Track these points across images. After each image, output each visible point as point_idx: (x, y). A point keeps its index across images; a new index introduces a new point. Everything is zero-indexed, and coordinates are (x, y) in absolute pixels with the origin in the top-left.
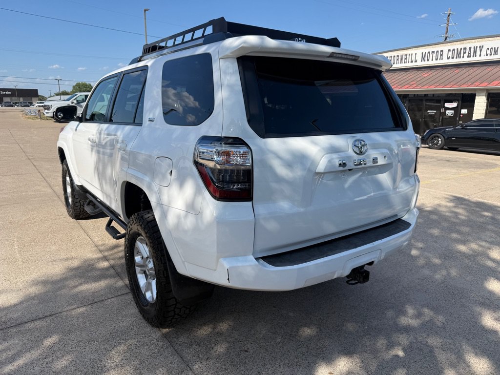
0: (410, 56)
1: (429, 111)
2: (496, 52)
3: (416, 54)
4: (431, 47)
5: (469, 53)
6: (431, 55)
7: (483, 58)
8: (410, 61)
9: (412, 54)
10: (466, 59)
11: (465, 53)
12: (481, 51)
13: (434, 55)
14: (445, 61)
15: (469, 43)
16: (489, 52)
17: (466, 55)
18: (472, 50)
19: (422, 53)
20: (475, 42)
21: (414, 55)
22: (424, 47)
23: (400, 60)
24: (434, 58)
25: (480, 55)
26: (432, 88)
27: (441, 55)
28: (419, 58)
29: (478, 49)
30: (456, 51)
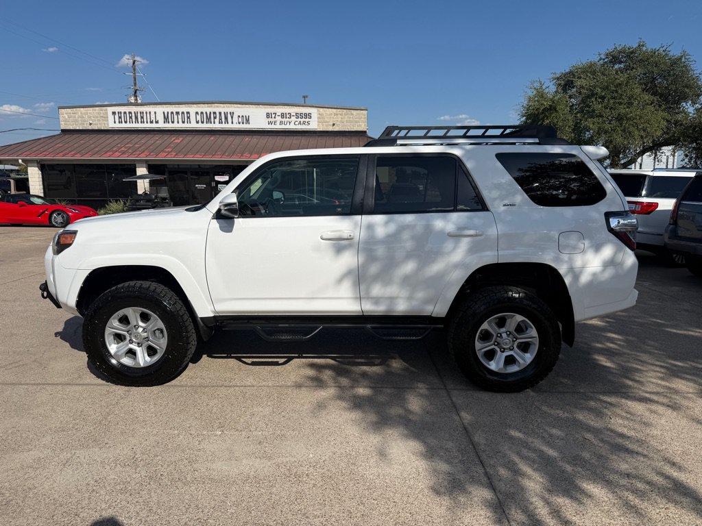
0: (148, 115)
1: (197, 186)
2: (248, 121)
3: (155, 113)
4: (174, 106)
5: (220, 119)
6: (176, 117)
7: (236, 126)
8: (149, 121)
9: (150, 113)
10: (217, 126)
11: (215, 118)
12: (232, 118)
13: (180, 117)
14: (193, 125)
15: (217, 107)
16: (240, 120)
17: (217, 120)
18: (223, 115)
19: (164, 113)
20: (224, 107)
21: (153, 114)
22: (164, 106)
23: (133, 118)
24: (180, 121)
25: (232, 123)
26: (198, 157)
27: (188, 118)
28: (161, 118)
29: (229, 115)
30: (205, 115)
